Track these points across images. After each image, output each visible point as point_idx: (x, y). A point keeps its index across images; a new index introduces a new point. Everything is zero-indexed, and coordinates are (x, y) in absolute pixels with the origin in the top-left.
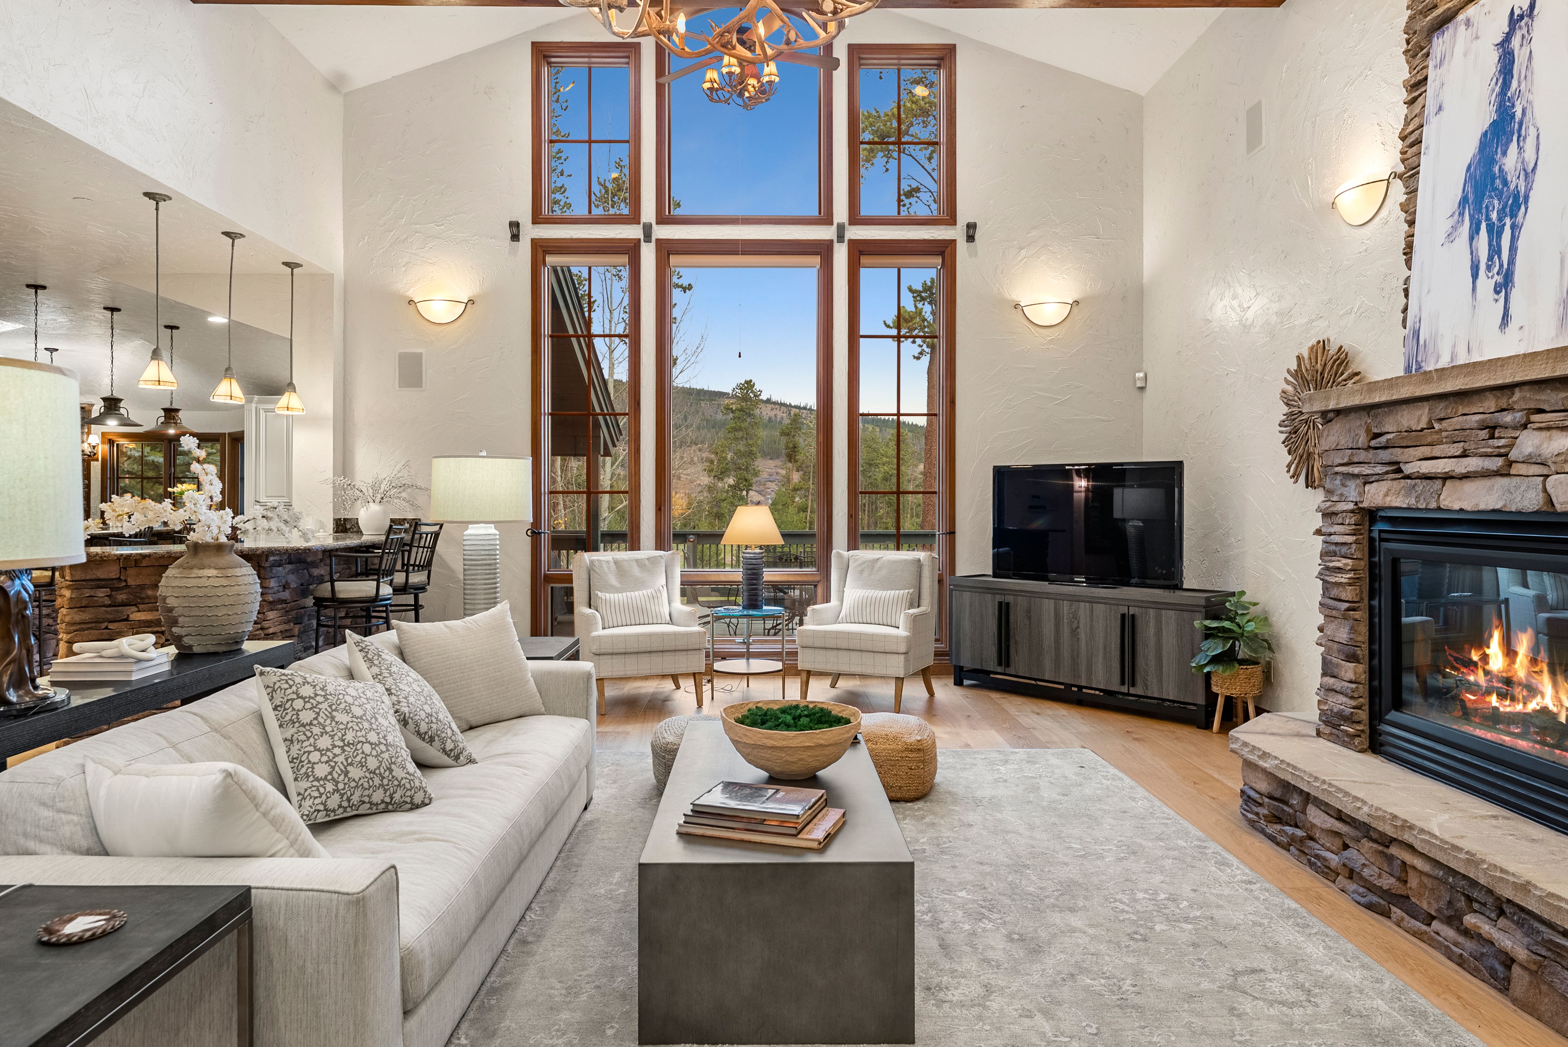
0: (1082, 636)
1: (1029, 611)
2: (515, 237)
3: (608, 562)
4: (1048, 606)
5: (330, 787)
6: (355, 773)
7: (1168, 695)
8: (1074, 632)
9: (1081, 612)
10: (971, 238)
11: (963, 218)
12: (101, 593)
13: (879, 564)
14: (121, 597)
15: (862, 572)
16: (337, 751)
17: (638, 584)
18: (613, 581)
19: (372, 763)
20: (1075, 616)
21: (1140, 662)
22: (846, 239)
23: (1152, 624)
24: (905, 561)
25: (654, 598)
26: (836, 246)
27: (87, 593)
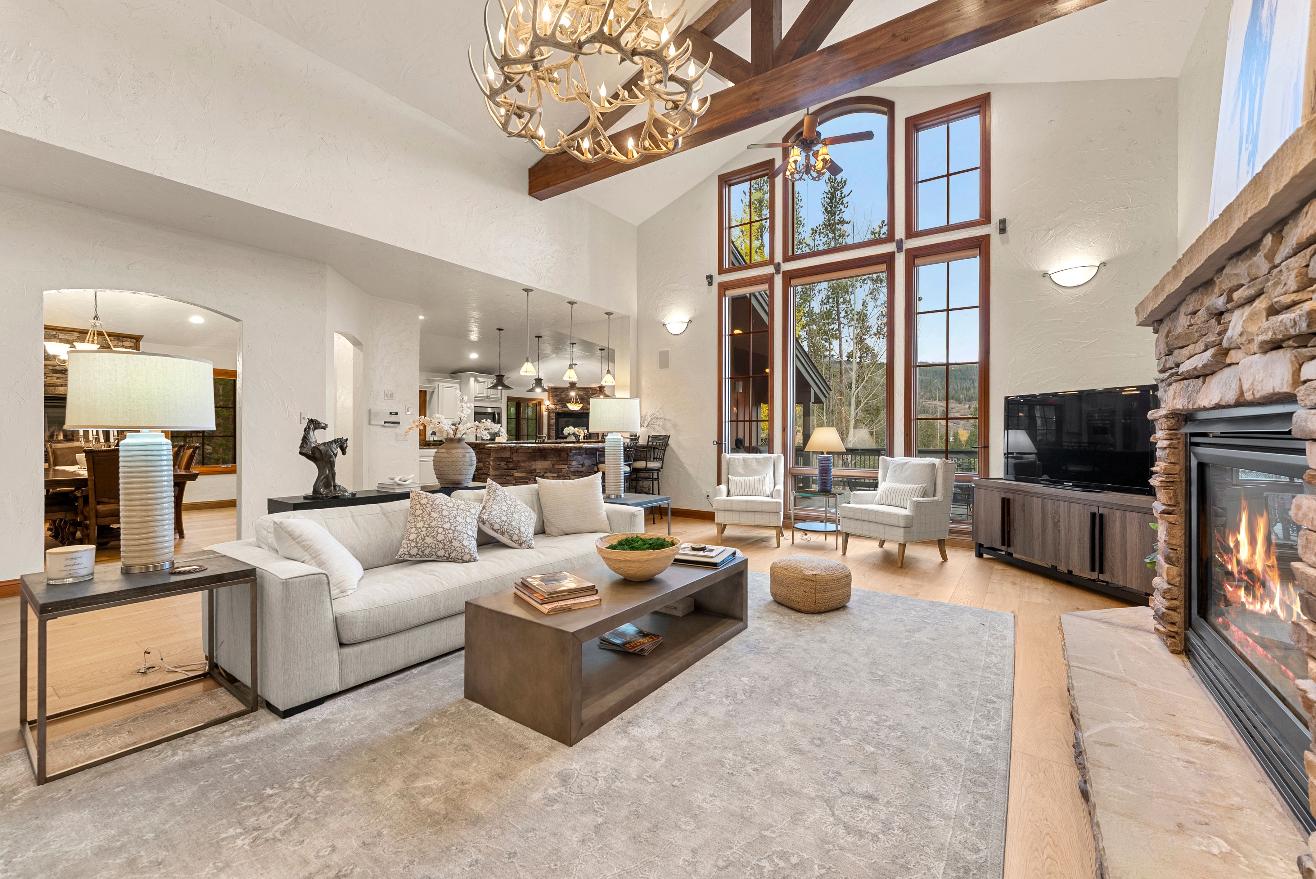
0: (1062, 528)
1: (1023, 506)
2: (710, 284)
3: (739, 459)
4: (1037, 502)
5: (413, 544)
6: (428, 540)
7: (1132, 584)
8: (1056, 524)
9: (1061, 509)
10: (1003, 230)
11: (995, 217)
12: (503, 463)
13: (907, 465)
14: (511, 466)
15: (895, 471)
16: (424, 529)
17: (755, 473)
18: (741, 470)
19: (440, 537)
20: (1056, 513)
21: (1108, 554)
22: (904, 248)
23: (1118, 523)
24: (923, 464)
25: (762, 481)
26: (897, 255)
27: (498, 463)
